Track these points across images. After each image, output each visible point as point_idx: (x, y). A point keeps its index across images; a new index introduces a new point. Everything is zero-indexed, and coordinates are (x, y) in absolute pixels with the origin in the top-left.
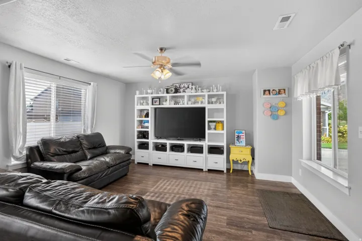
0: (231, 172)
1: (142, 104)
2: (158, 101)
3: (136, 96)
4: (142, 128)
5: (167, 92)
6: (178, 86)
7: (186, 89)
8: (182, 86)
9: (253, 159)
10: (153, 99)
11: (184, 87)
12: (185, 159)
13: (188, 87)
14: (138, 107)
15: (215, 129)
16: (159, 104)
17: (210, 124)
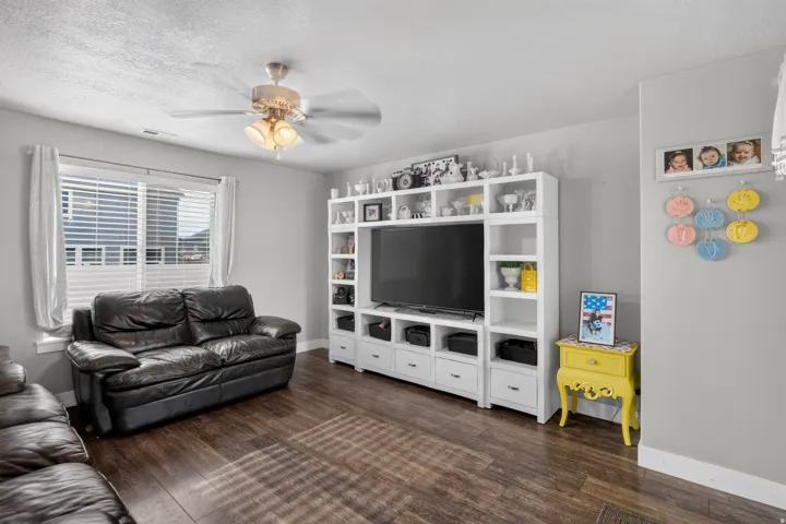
0: (562, 423)
1: (343, 220)
2: (377, 211)
3: (330, 202)
4: (344, 278)
5: (396, 188)
6: (424, 171)
7: (442, 175)
8: (433, 168)
9: (638, 392)
10: (365, 206)
11: (437, 170)
12: (435, 367)
13: (447, 169)
14: (335, 228)
15: (518, 287)
16: (381, 219)
17: (505, 271)
